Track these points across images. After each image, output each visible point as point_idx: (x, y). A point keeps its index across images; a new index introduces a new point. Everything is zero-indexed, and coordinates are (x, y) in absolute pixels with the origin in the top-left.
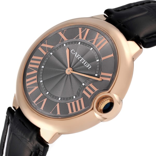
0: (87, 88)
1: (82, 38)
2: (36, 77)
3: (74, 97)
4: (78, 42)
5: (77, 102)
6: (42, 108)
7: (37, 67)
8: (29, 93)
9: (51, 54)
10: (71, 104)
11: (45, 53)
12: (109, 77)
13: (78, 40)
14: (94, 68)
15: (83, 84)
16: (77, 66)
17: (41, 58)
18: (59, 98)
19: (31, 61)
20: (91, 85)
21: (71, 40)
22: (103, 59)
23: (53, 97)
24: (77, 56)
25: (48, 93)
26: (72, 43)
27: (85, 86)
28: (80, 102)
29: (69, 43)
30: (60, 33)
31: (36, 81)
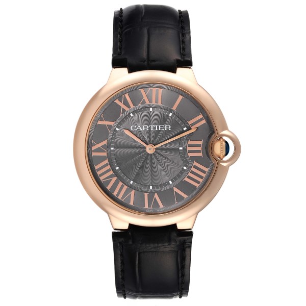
0: (189, 149)
1: (129, 107)
2: (121, 184)
3: (185, 168)
4: (129, 115)
5: (193, 169)
6: (161, 206)
7: (111, 172)
8: (132, 203)
9: (112, 149)
10: (189, 177)
11: (105, 154)
12: (201, 120)
13: (126, 113)
14: (174, 125)
15: (181, 148)
16: (154, 138)
17: (106, 161)
18: (168, 183)
19: (99, 173)
20: (190, 142)
21: (119, 120)
22: (174, 108)
23: (161, 186)
24: (143, 128)
25: (151, 187)
26: (123, 120)
27: (185, 150)
28: (196, 167)
29: (120, 124)
30: (100, 123)
31: (125, 187)
